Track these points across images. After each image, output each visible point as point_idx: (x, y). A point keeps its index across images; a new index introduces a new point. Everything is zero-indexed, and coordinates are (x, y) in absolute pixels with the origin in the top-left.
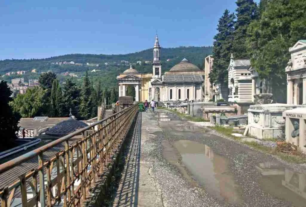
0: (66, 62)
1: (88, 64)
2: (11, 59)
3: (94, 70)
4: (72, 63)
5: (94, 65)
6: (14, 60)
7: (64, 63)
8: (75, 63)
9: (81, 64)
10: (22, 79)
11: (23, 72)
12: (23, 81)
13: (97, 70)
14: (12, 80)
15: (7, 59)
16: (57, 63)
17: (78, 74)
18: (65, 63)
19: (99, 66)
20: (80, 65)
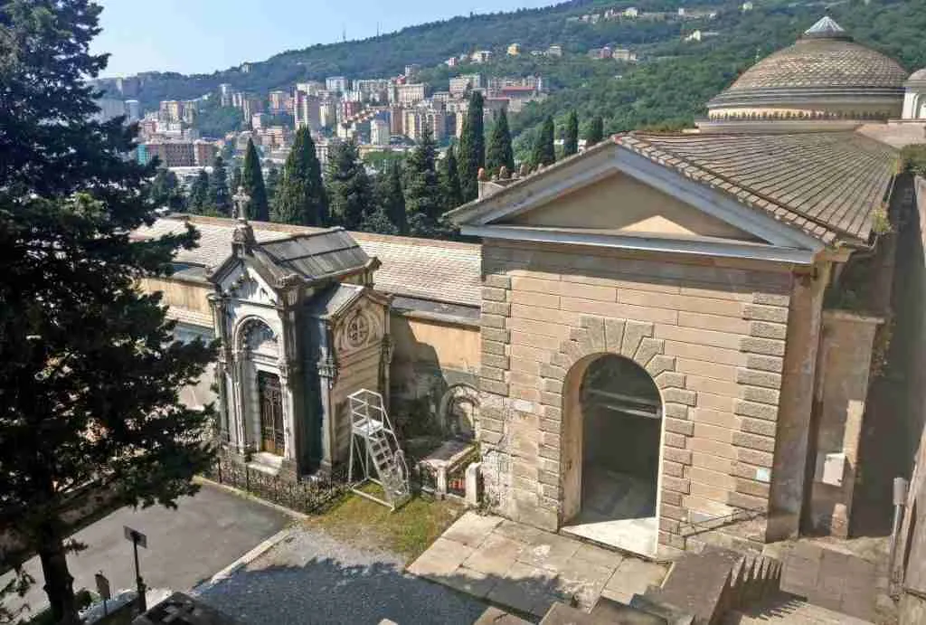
0: (612, 11)
1: (681, 12)
2: (468, 16)
3: (697, 35)
4: (632, 12)
5: (702, 14)
6: (473, 18)
7: (606, 15)
8: (641, 10)
9: (660, 15)
10: (476, 77)
11: (484, 55)
12: (478, 84)
13: (706, 34)
14: (451, 81)
15: (458, 15)
16: (585, 18)
17: (641, 50)
18: (609, 14)
19: (719, 17)
20: (655, 19)
